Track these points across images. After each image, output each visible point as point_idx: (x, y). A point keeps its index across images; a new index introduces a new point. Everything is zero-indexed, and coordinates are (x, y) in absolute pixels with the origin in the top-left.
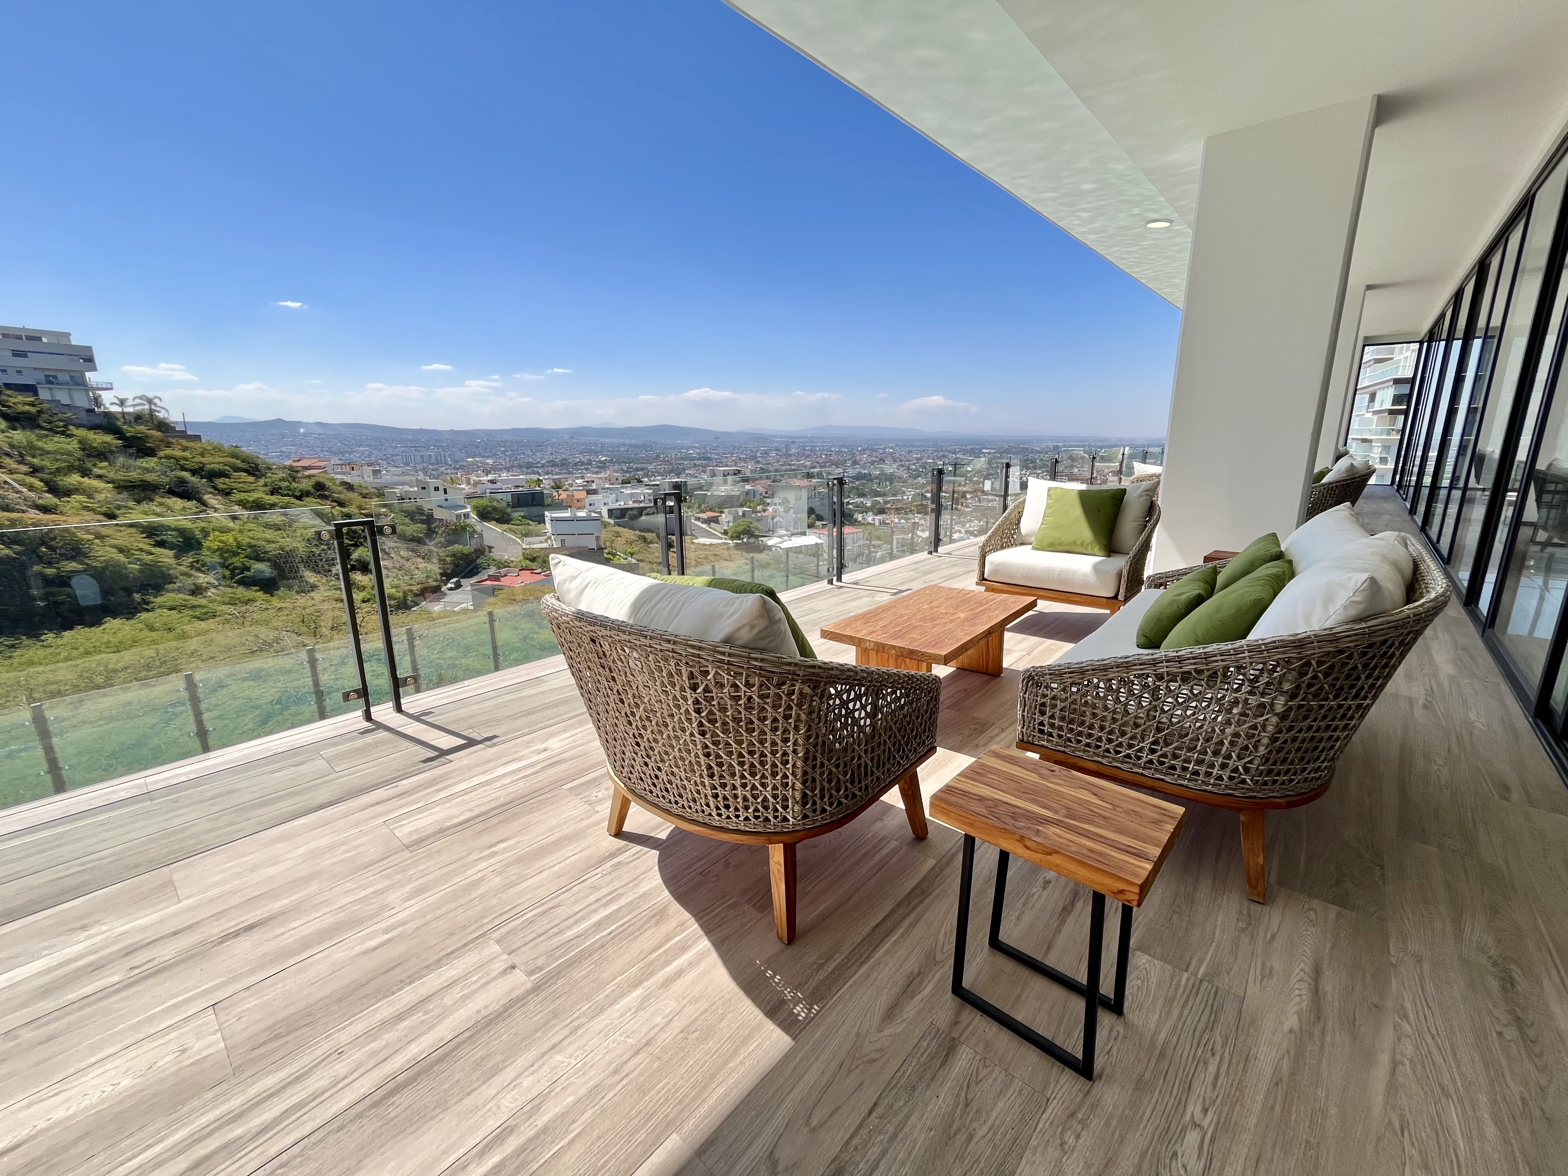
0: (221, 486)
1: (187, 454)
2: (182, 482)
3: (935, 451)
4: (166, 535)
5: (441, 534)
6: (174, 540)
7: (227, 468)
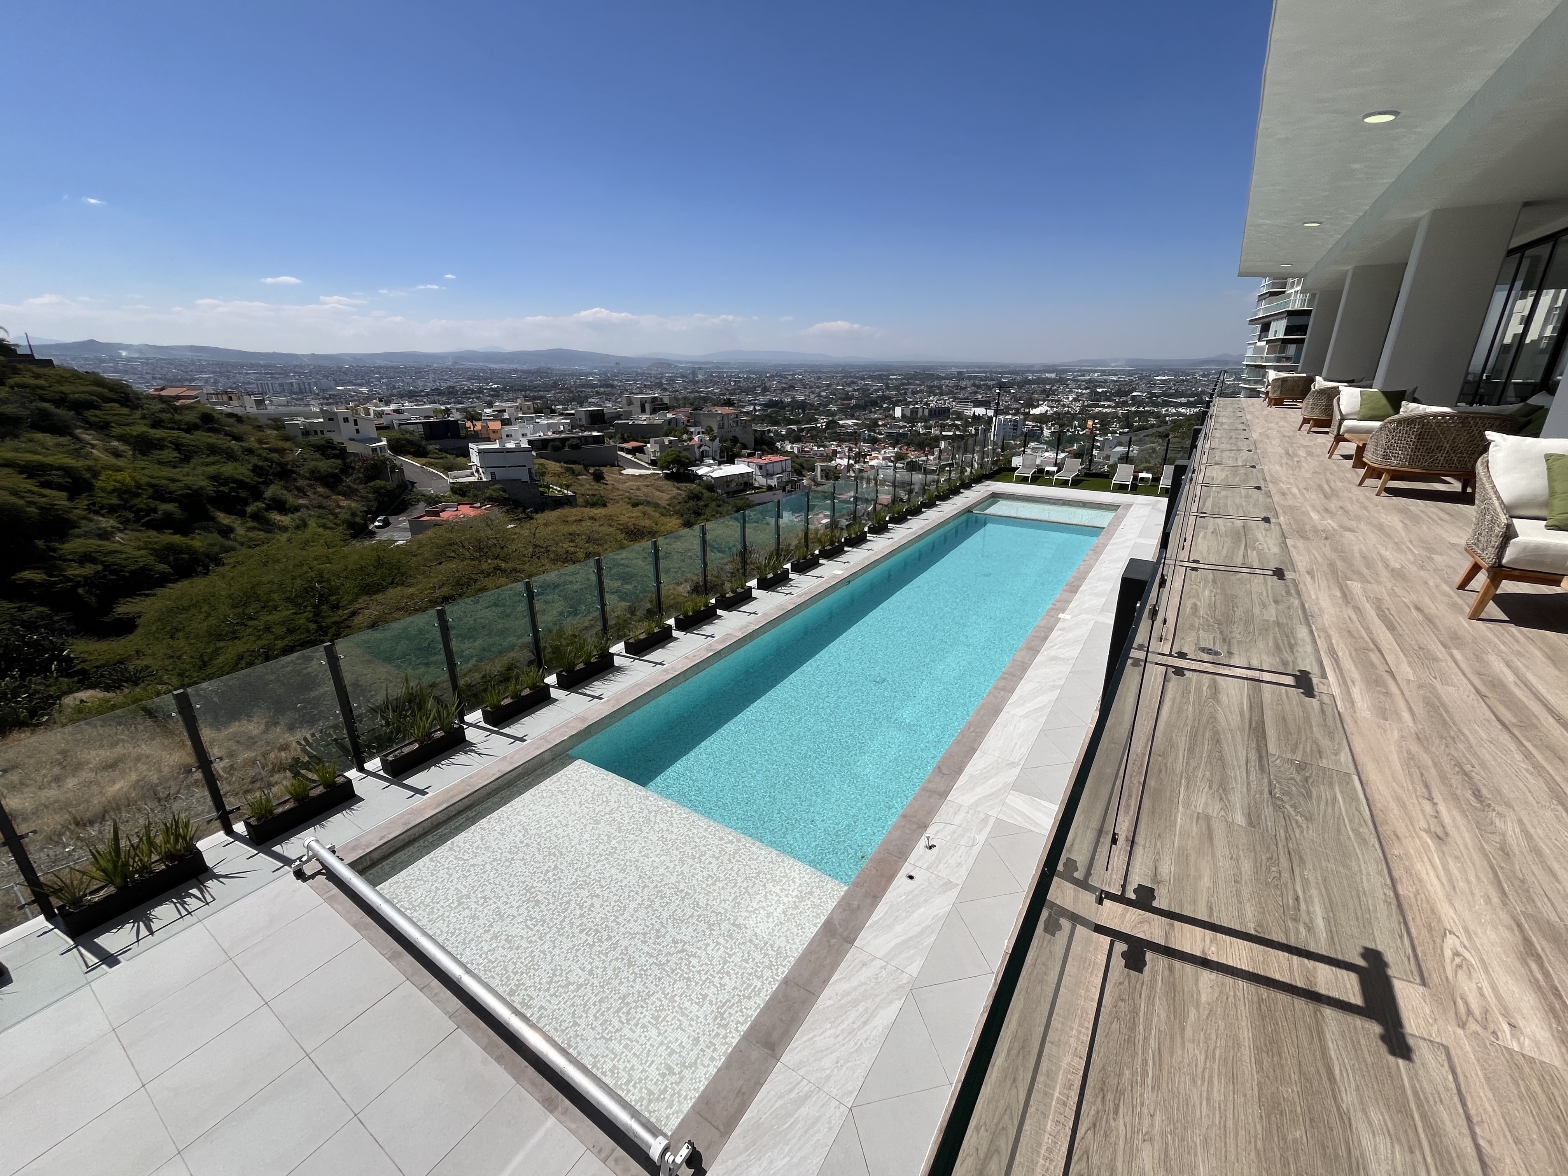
0: (93, 419)
1: (41, 382)
2: (45, 413)
3: (844, 377)
4: (49, 475)
5: (359, 470)
6: (61, 480)
7: (95, 398)
